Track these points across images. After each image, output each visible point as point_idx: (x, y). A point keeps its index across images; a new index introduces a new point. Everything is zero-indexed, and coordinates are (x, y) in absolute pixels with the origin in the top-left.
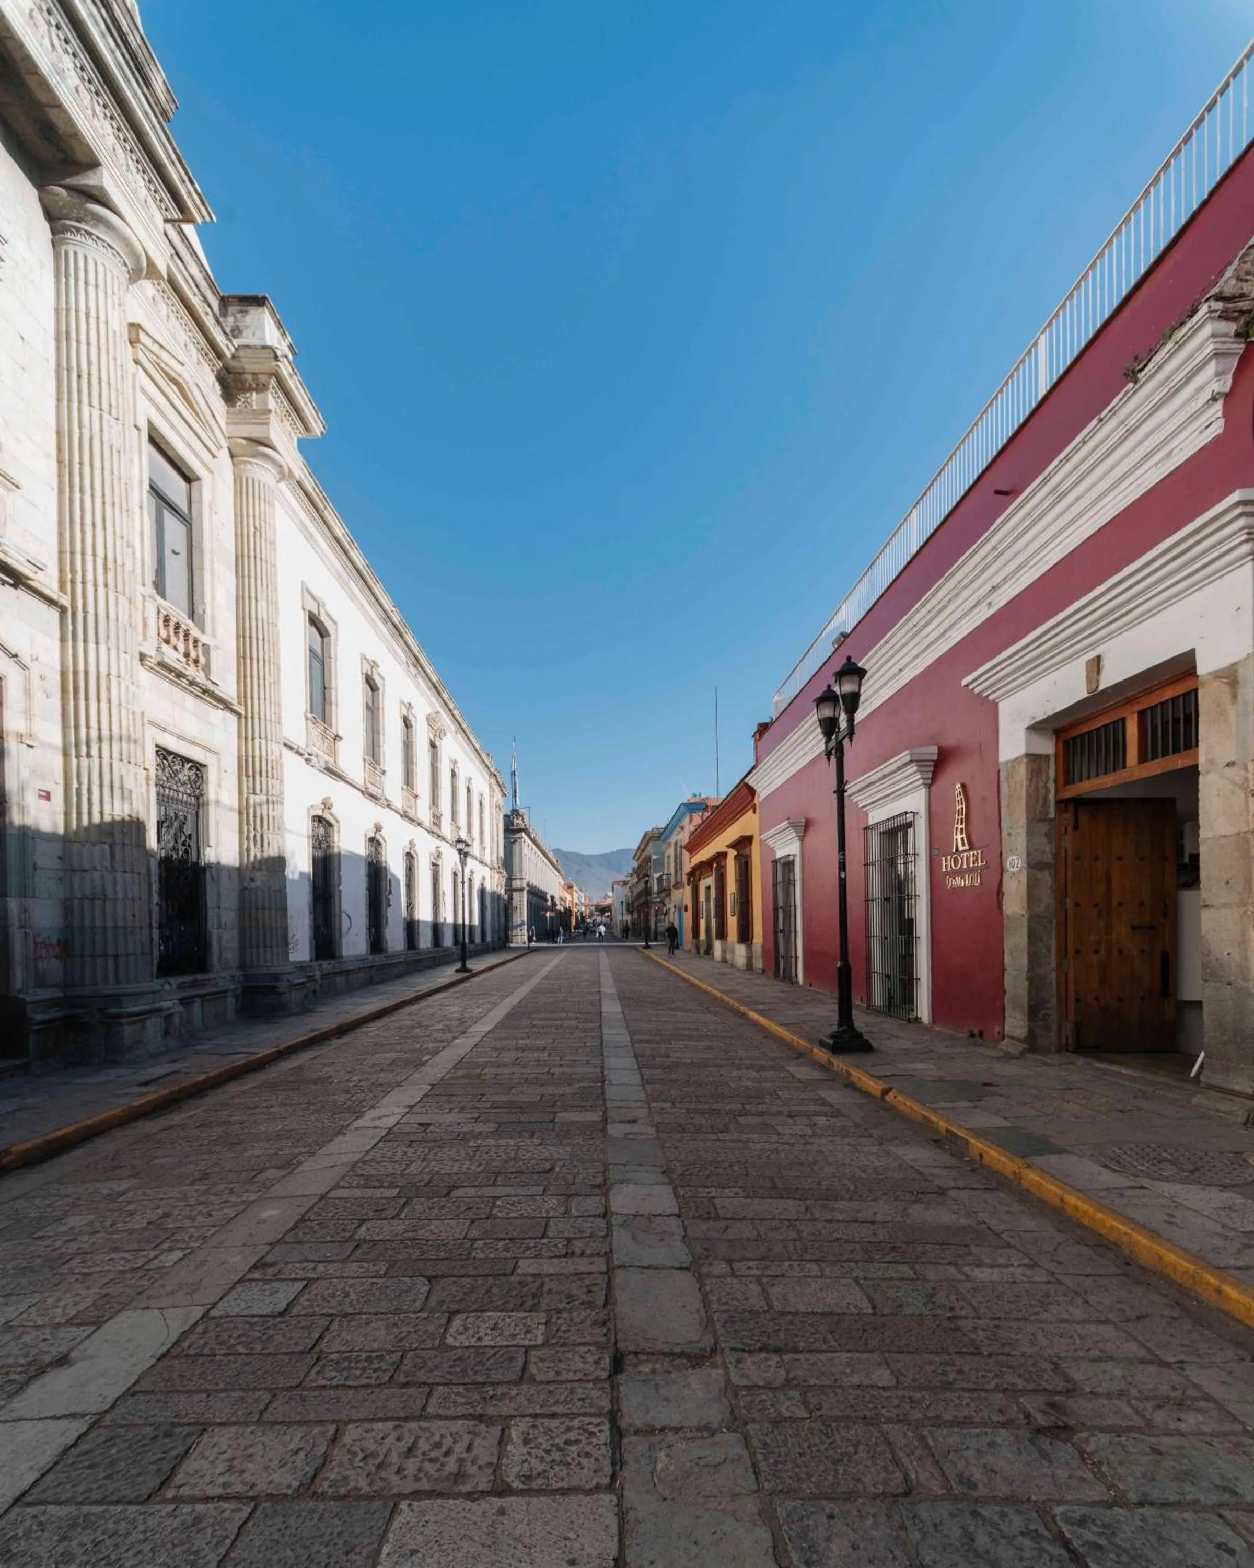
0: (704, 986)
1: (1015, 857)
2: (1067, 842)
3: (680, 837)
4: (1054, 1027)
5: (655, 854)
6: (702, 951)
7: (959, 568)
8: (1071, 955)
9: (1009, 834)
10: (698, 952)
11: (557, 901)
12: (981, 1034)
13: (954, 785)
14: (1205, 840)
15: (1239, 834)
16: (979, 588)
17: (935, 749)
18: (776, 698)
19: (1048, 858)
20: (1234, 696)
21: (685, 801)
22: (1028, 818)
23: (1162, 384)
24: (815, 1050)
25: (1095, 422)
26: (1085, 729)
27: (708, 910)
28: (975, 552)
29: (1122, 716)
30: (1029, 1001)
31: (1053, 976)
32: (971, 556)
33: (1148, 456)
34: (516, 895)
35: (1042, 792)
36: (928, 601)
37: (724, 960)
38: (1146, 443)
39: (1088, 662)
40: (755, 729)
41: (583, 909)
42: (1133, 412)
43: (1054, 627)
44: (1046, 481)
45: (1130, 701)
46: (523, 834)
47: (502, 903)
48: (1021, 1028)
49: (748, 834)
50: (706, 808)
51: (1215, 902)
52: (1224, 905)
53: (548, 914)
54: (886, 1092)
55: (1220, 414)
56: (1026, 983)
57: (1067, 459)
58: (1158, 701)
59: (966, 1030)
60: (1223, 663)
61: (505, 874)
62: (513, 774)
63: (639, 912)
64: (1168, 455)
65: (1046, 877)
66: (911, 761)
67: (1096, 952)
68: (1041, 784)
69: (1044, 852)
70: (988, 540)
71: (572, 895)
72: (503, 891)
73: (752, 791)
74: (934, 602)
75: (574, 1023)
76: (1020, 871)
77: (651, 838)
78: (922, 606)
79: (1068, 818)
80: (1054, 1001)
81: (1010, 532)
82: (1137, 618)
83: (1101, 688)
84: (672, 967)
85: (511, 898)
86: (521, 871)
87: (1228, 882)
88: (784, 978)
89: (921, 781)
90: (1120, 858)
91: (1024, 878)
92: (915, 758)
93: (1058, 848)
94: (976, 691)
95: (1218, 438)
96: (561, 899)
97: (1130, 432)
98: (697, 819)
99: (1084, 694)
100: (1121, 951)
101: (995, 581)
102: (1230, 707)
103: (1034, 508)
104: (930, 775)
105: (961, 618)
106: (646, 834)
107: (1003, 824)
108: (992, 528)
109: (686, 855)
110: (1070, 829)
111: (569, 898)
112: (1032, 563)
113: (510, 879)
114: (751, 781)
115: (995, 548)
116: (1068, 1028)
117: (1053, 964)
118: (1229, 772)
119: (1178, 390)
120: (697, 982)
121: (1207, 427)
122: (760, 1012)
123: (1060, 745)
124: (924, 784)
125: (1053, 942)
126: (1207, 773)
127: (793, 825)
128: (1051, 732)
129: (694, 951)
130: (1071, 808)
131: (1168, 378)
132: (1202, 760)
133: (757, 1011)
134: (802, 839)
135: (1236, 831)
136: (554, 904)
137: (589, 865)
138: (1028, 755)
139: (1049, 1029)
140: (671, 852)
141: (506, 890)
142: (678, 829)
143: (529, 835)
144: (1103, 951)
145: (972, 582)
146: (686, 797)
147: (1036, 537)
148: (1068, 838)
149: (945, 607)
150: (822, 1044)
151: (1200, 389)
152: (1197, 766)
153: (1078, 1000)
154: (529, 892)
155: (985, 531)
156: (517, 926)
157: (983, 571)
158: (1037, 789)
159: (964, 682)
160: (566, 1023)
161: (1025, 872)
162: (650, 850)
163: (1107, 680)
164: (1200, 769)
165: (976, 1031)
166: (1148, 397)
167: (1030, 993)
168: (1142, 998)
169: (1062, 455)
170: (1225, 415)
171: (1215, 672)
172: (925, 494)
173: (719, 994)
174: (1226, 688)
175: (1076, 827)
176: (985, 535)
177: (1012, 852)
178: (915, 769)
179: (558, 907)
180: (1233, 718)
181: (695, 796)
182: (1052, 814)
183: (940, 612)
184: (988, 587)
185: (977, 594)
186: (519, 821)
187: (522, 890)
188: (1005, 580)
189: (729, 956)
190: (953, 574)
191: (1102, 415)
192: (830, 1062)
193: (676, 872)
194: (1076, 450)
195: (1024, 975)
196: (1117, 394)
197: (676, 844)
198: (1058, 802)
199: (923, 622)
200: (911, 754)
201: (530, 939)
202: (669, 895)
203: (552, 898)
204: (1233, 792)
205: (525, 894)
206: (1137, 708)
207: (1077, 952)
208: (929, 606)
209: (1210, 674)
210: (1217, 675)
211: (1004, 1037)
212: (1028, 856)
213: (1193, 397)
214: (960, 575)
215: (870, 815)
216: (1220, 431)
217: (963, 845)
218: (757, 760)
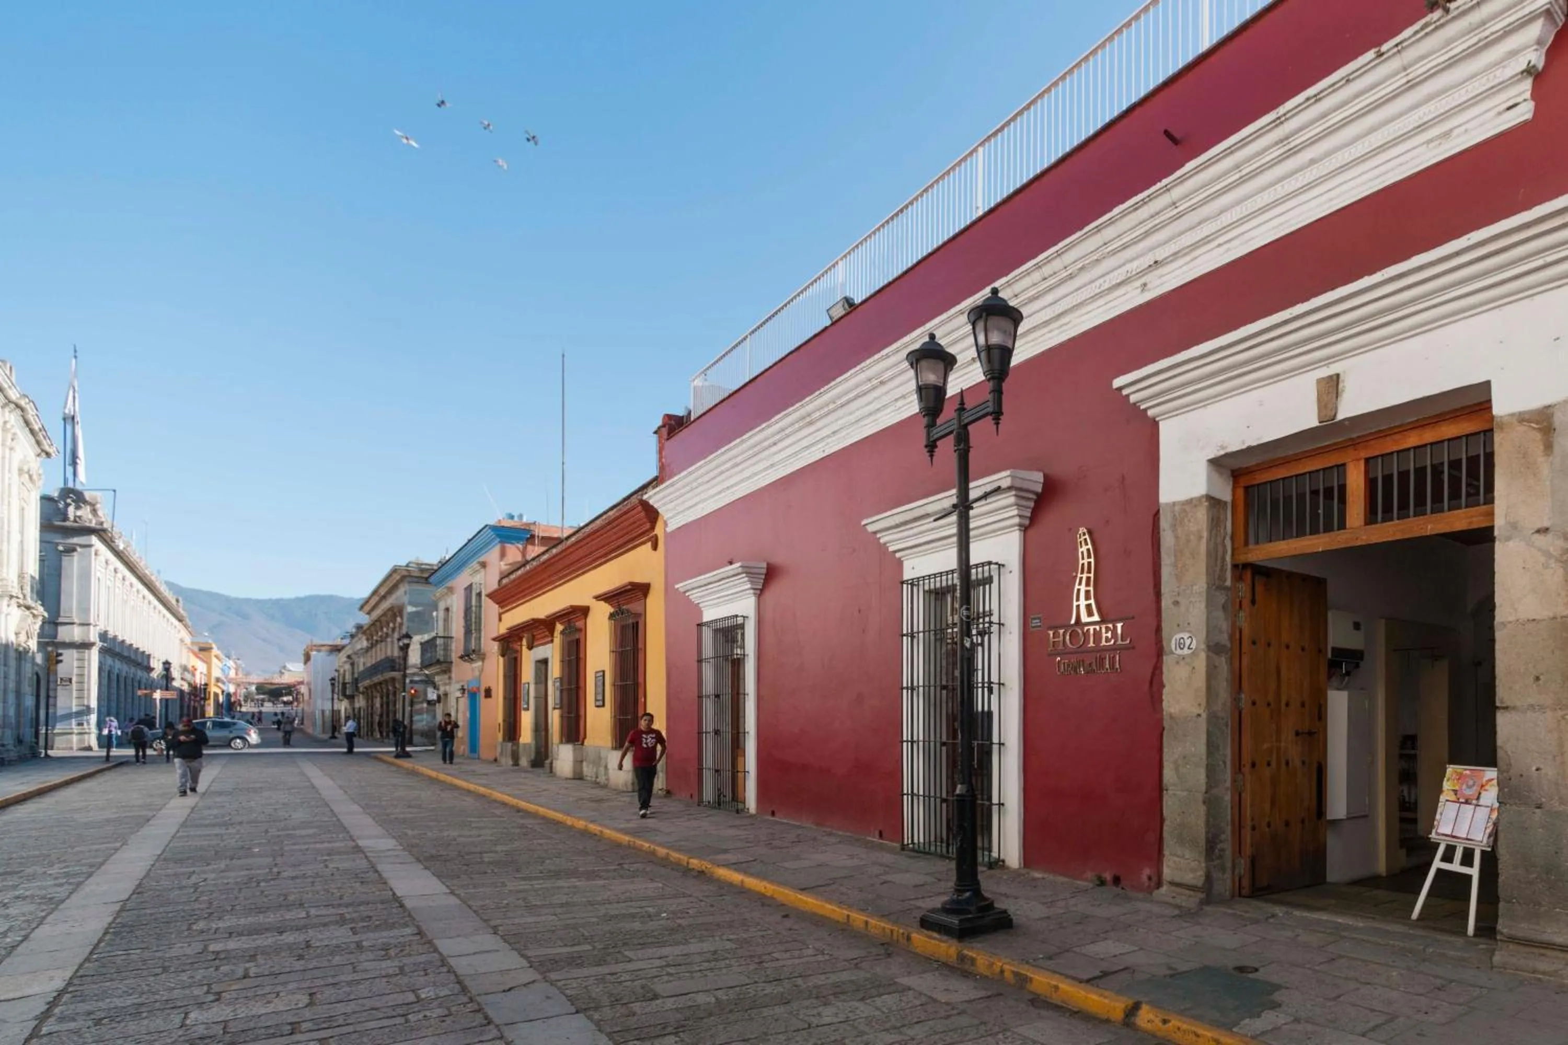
0: (581, 824)
1: (1186, 635)
2: (1243, 619)
3: (478, 578)
4: (1229, 865)
5: (411, 603)
6: (524, 762)
7: (1112, 222)
8: (1247, 769)
9: (1176, 603)
10: (516, 763)
11: (175, 673)
12: (1117, 880)
13: (1073, 531)
14: (1504, 624)
15: (1554, 618)
16: (1131, 260)
17: (1039, 477)
18: (698, 382)
19: (1224, 639)
20: (1548, 447)
21: (492, 522)
22: (1208, 583)
23: (1471, 30)
24: (914, 936)
25: (1371, 54)
26: (1282, 473)
27: (542, 699)
28: (1144, 202)
29: (1340, 462)
30: (1207, 833)
31: (1228, 798)
32: (1135, 207)
33: (1422, 128)
34: (69, 657)
35: (1220, 549)
36: (1048, 261)
37: (578, 776)
38: (1424, 109)
39: (1319, 381)
40: (659, 422)
41: (232, 689)
42: (1422, 58)
43: (1286, 322)
44: (1278, 123)
45: (1354, 444)
46: (94, 540)
47: (28, 669)
48: (1193, 870)
49: (638, 579)
50: (531, 539)
51: (1518, 704)
52: (1532, 707)
53: (157, 695)
54: (1133, 1010)
55: (1528, 95)
56: (1202, 809)
57: (1317, 98)
58: (1395, 448)
59: (1090, 875)
60: (1532, 402)
61: (40, 610)
62: (70, 420)
63: (370, 699)
64: (1447, 134)
65: (1222, 662)
66: (1010, 488)
67: (1269, 764)
68: (1219, 540)
69: (1221, 631)
70: (1167, 189)
71: (208, 663)
72: (33, 645)
73: (652, 515)
74: (1057, 264)
75: (341, 935)
76: (1195, 654)
77: (403, 578)
78: (1038, 267)
79: (1244, 589)
80: (1229, 829)
81: (1204, 186)
82: (1411, 329)
83: (1340, 416)
84: (482, 790)
85: (53, 660)
86: (86, 610)
87: (1537, 679)
88: (718, 804)
89: (1017, 520)
90: (1288, 647)
91: (1201, 663)
92: (1018, 484)
93: (1233, 625)
94: (1133, 399)
95: (1525, 124)
96: (185, 669)
97: (1411, 86)
98: (514, 553)
99: (1314, 422)
100: (1287, 763)
101: (1160, 254)
102: (1541, 459)
103: (1249, 160)
104: (1028, 513)
105: (1094, 298)
106: (395, 570)
107: (1165, 589)
108: (1179, 173)
109: (490, 609)
110: (1246, 603)
111: (201, 667)
112: (1221, 240)
113: (52, 623)
114: (654, 497)
115: (1174, 204)
116: (1243, 865)
117: (1228, 784)
118: (1540, 540)
119: (1487, 46)
120: (559, 816)
121: (1509, 108)
122: (735, 866)
123: (1240, 492)
124: (1020, 525)
125: (1228, 752)
126: (1508, 539)
127: (748, 572)
128: (1229, 473)
129: (507, 761)
130: (1248, 574)
131: (1483, 23)
132: (1499, 523)
133: (727, 865)
134: (760, 594)
135: (1551, 615)
136: (167, 677)
137: (245, 617)
138: (1209, 498)
139: (1223, 869)
140: (456, 603)
141: (42, 646)
142: (474, 565)
143: (109, 543)
144: (1274, 764)
145: (1125, 247)
146: (496, 516)
147: (1239, 202)
148: (1242, 614)
149: (1071, 277)
150: (926, 924)
151: (1513, 54)
152: (1492, 528)
153: (1254, 828)
154: (103, 651)
155: (1166, 176)
156: (68, 716)
157: (1147, 234)
158: (1216, 544)
159: (1117, 382)
160: (320, 937)
161: (1203, 656)
162: (401, 595)
163: (1348, 409)
164: (1496, 533)
165: (1108, 876)
166: (1449, 42)
167: (1207, 823)
168: (1303, 821)
169: (1311, 91)
170: (1534, 96)
171: (1520, 413)
172: (1001, 129)
173: (626, 839)
174: (1538, 436)
175: (1253, 602)
176: (1165, 181)
177: (1180, 627)
178: (1012, 500)
179: (176, 684)
180: (1545, 471)
181: (512, 517)
182: (1228, 583)
183: (1063, 282)
184: (1148, 260)
185: (1128, 267)
186: (85, 513)
187: (86, 646)
188: (1176, 255)
189: (587, 770)
190: (1098, 229)
191: (1384, 48)
192: (962, 958)
193: (468, 632)
194: (1334, 88)
195: (1200, 797)
196: (1411, 23)
197: (469, 589)
198: (1235, 566)
199: (1032, 292)
200: (1013, 477)
201: (106, 742)
202: (447, 671)
203: (167, 665)
204: (1545, 566)
205: (94, 655)
206: (1364, 454)
207: (1253, 765)
208: (1047, 270)
209: (1512, 415)
210: (1523, 418)
211: (1159, 885)
212: (1208, 633)
213: (1502, 61)
214: (1109, 233)
215: (907, 565)
216: (1529, 116)
217: (1090, 614)
218: (662, 468)
